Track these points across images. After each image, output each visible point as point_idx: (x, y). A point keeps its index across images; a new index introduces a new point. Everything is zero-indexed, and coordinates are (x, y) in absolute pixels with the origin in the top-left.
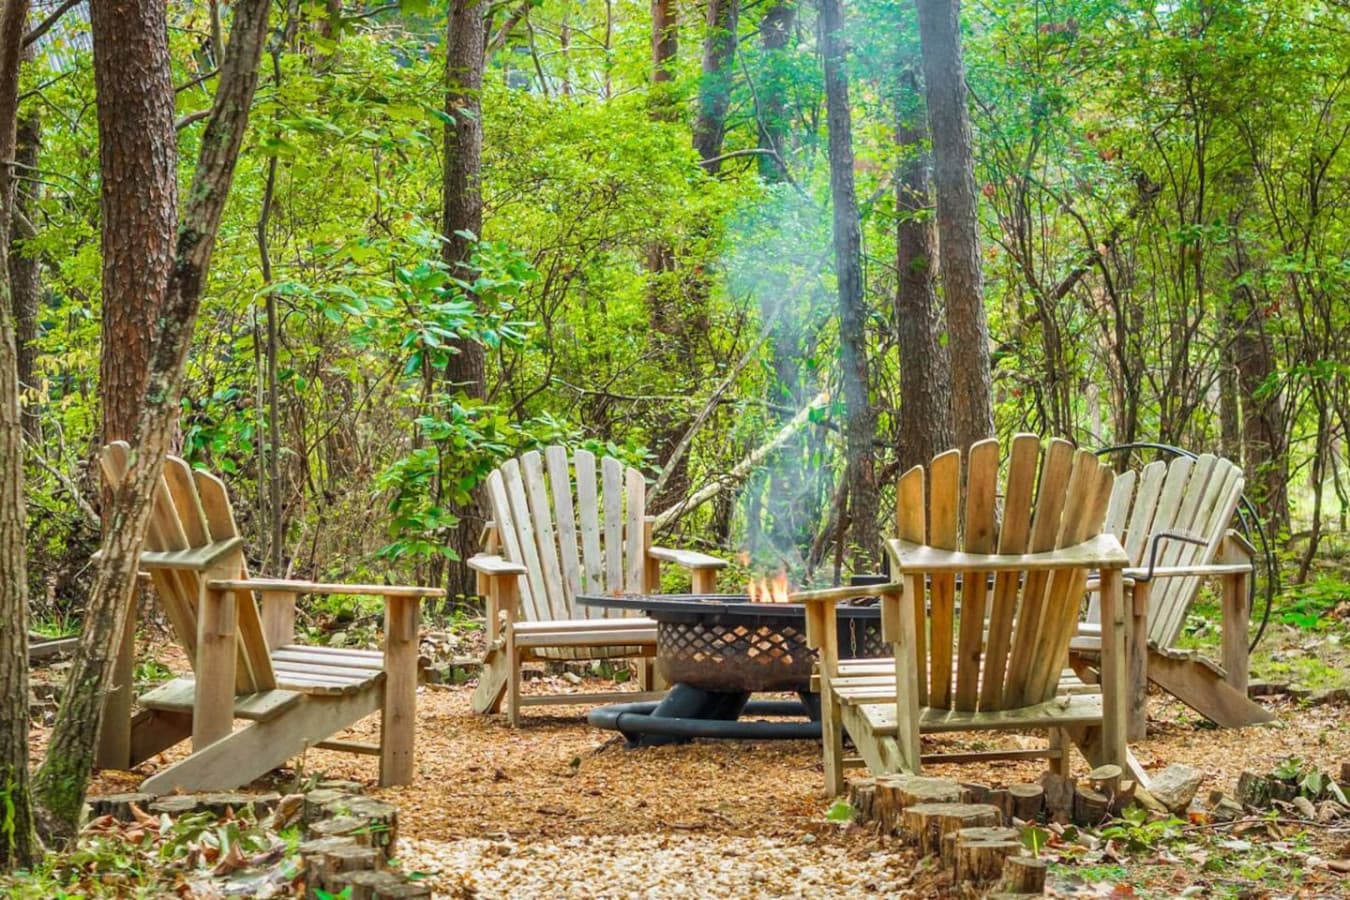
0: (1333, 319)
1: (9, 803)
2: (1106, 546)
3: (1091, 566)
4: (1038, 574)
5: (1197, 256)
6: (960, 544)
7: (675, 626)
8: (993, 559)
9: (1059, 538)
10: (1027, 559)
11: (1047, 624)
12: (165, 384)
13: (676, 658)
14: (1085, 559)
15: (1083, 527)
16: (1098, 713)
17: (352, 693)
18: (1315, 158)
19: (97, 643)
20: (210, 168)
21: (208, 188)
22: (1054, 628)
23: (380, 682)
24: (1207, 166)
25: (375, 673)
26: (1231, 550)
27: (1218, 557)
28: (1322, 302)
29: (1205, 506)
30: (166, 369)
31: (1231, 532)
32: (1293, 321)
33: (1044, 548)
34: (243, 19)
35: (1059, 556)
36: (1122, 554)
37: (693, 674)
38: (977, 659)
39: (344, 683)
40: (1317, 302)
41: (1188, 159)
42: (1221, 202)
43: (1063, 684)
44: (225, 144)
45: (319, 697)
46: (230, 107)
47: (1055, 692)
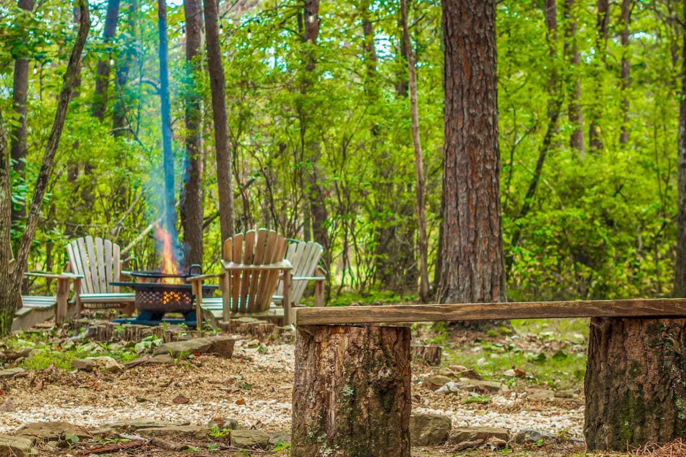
0: (351, 199)
1: (3, 319)
2: (286, 263)
3: (282, 269)
4: (265, 271)
5: (300, 174)
6: (242, 261)
7: (143, 292)
8: (252, 266)
9: (272, 260)
10: (262, 266)
11: (268, 285)
12: (37, 207)
13: (142, 302)
14: (279, 267)
15: (278, 258)
16: (283, 314)
17: (47, 309)
18: (345, 138)
19: (17, 279)
20: (51, 148)
21: (50, 154)
22: (269, 288)
23: (56, 306)
24: (305, 140)
25: (54, 303)
26: (319, 273)
27: (315, 275)
28: (346, 192)
29: (310, 258)
30: (37, 203)
31: (319, 266)
32: (335, 200)
33: (267, 263)
34: (61, 107)
35: (272, 266)
36: (290, 266)
37: (148, 307)
38: (246, 297)
39: (45, 306)
40: (344, 192)
41: (298, 137)
42: (309, 153)
43: (271, 306)
44: (55, 140)
45: (38, 310)
46: (57, 131)
47: (269, 308)
